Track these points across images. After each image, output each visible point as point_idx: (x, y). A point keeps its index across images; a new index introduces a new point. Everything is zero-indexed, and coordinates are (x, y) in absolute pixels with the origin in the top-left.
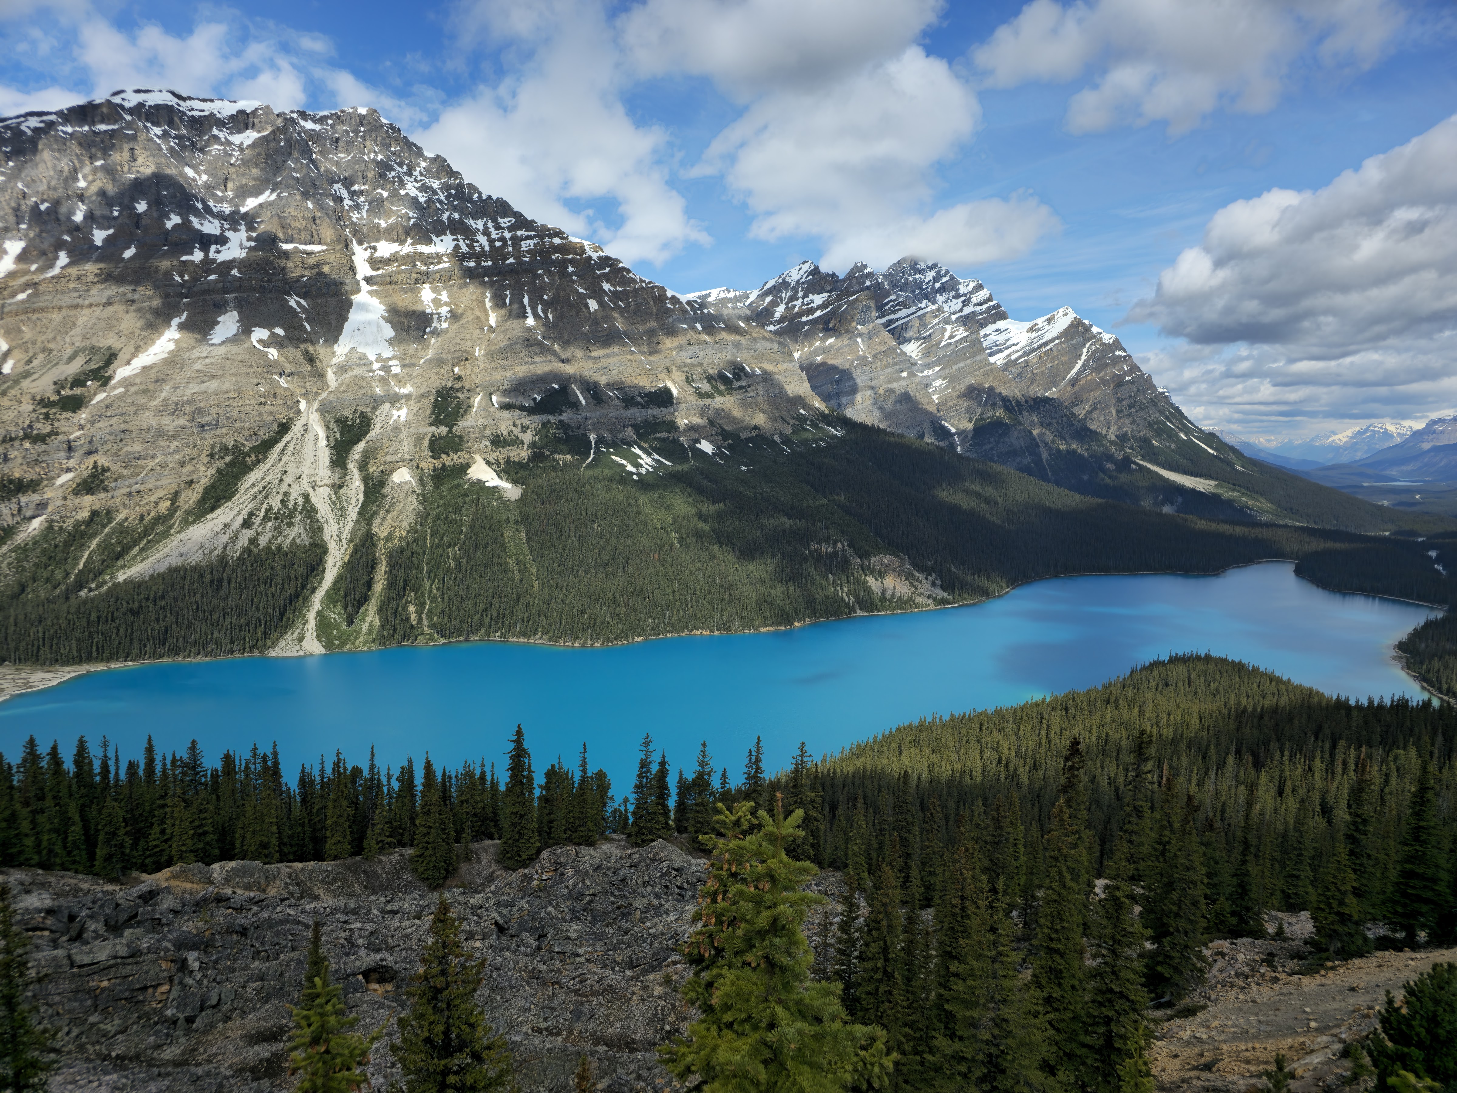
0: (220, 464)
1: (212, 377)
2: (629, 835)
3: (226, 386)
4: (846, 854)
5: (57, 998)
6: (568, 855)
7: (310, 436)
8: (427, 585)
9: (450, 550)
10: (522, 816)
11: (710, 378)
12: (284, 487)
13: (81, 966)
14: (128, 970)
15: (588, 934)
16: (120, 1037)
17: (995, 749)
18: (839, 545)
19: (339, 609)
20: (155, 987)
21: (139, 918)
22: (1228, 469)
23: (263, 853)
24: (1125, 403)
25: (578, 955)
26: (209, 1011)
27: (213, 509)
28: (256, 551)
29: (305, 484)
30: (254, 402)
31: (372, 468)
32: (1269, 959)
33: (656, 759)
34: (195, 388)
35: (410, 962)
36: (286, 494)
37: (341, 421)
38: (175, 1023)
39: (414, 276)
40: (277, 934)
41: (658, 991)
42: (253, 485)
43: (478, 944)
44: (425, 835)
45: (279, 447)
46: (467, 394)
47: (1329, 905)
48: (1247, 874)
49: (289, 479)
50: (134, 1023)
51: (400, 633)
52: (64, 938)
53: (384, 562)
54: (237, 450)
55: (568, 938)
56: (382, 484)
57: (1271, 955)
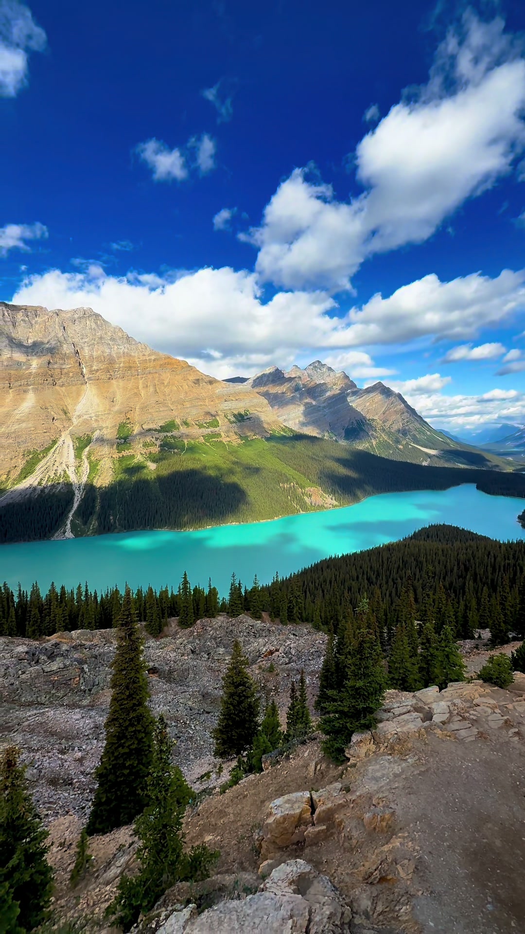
0: (27, 458)
1: (24, 421)
2: (228, 613)
3: (30, 425)
4: (312, 616)
5: (39, 685)
6: (207, 622)
7: (65, 446)
8: (118, 507)
9: (127, 492)
10: (187, 607)
11: (235, 416)
12: (55, 467)
13: (46, 672)
14: (65, 673)
15: (226, 652)
16: (65, 698)
17: (361, 568)
18: (292, 484)
19: (80, 519)
20: (74, 679)
21: (55, 654)
22: (448, 446)
23: (90, 627)
24: (405, 420)
25: (226, 660)
26: (96, 687)
27: (25, 477)
28: (44, 495)
29: (64, 466)
30: (41, 432)
31: (92, 458)
32: (477, 647)
33: (237, 582)
34: (16, 427)
35: (162, 665)
36: (56, 470)
37: (79, 439)
38: (85, 692)
39: (108, 376)
40: (108, 657)
41: (257, 672)
42: (42, 467)
43: (186, 658)
44: (150, 616)
45: (53, 450)
46: (132, 425)
47: (496, 627)
48: (467, 617)
49: (57, 464)
50: (69, 693)
51: (107, 528)
52: (34, 662)
53: (99, 498)
54: (35, 452)
55: (220, 654)
56: (97, 465)
57: (477, 645)
